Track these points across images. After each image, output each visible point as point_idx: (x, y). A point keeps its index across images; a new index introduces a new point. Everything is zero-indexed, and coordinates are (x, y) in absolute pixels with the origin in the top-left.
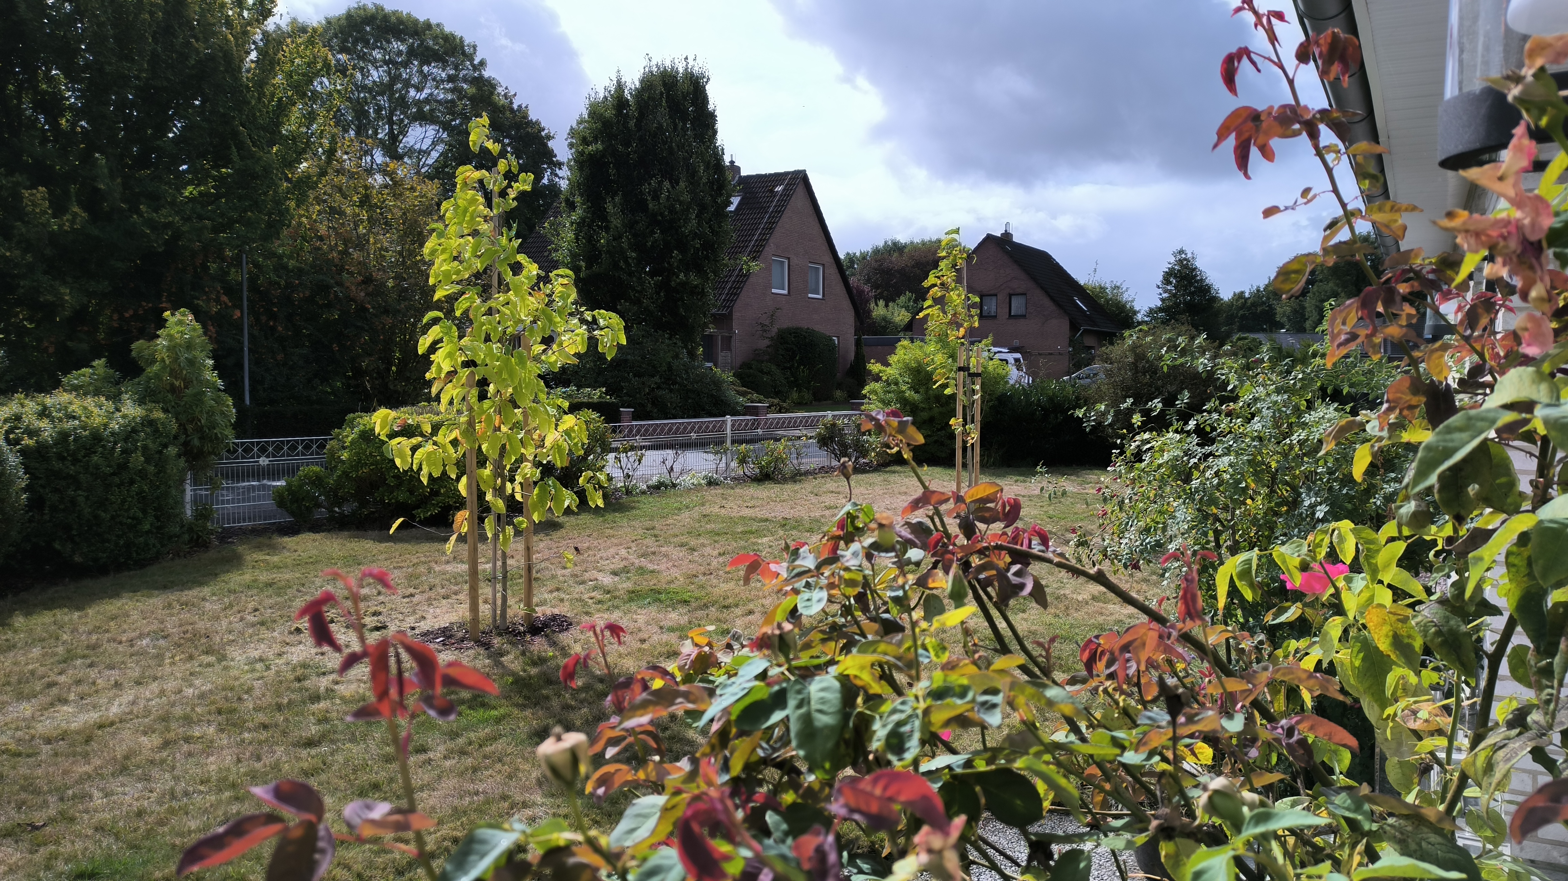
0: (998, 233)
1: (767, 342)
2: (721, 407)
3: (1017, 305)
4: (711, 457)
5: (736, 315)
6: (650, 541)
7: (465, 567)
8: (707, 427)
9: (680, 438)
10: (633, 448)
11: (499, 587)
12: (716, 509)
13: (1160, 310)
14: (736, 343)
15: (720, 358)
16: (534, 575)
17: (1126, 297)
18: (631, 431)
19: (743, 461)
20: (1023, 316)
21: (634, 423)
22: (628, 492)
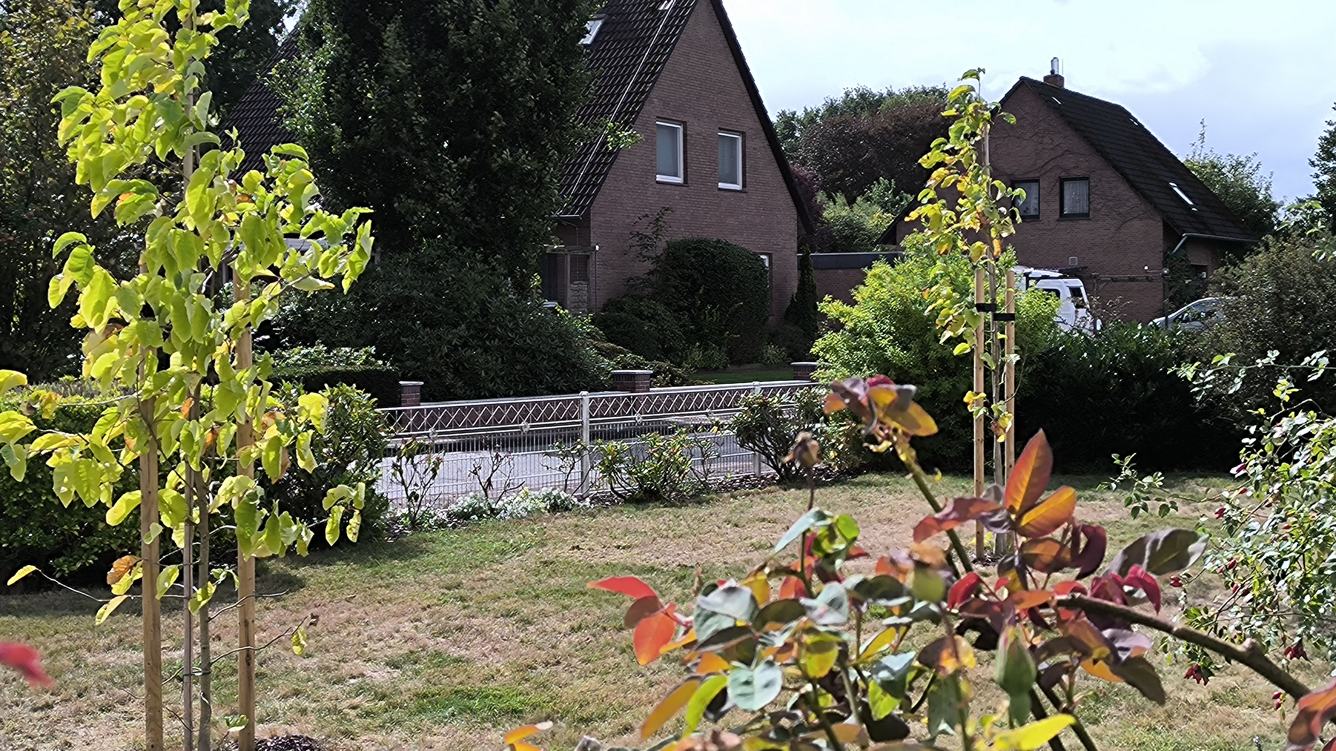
1: (649, 265)
2: (575, 378)
3: (1075, 197)
4: (556, 462)
5: (595, 220)
6: (453, 608)
7: (139, 656)
8: (549, 411)
9: (501, 430)
10: (422, 449)
11: (196, 689)
12: (565, 552)
13: (1319, 202)
14: (595, 268)
15: (570, 293)
16: (257, 668)
17: (1255, 181)
18: (419, 420)
19: (609, 469)
20: (1085, 216)
21: (424, 406)
22: (415, 524)
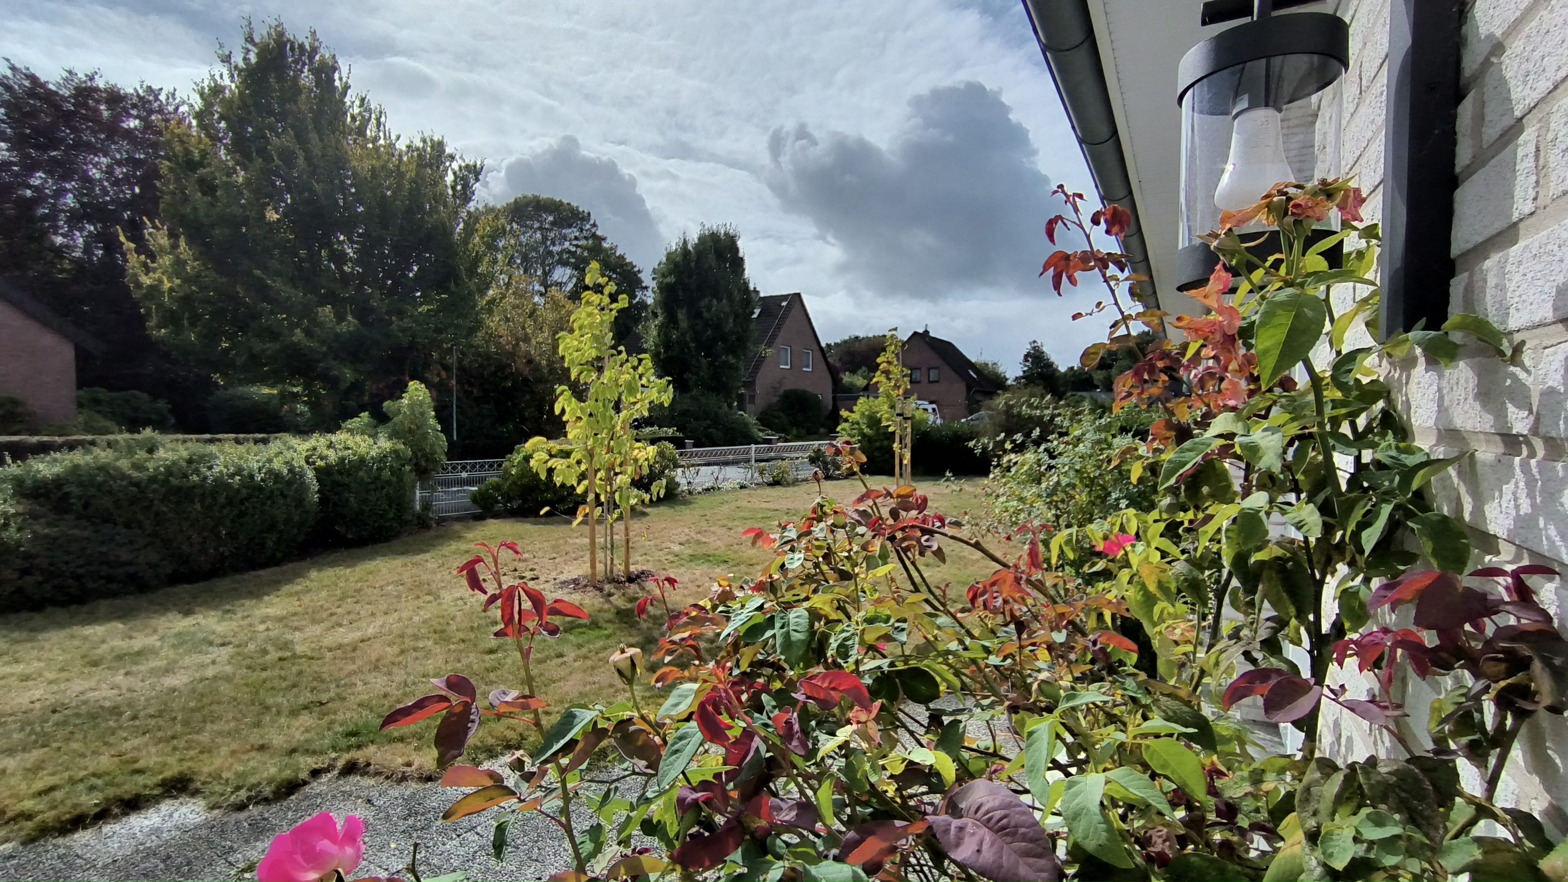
0: (921, 331)
1: (777, 398)
2: (749, 439)
3: (933, 375)
4: (742, 470)
5: (757, 382)
6: (704, 524)
7: (587, 540)
8: (740, 452)
9: (722, 458)
10: (693, 465)
11: (609, 552)
12: (745, 503)
13: (1023, 377)
14: (758, 400)
15: (748, 408)
16: (631, 545)
17: (1001, 370)
18: (692, 454)
19: (761, 473)
20: (937, 381)
21: (694, 449)
22: (690, 493)
